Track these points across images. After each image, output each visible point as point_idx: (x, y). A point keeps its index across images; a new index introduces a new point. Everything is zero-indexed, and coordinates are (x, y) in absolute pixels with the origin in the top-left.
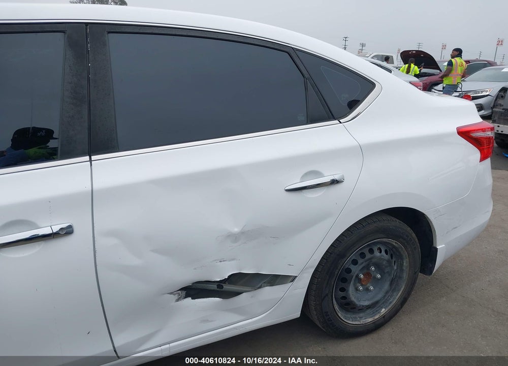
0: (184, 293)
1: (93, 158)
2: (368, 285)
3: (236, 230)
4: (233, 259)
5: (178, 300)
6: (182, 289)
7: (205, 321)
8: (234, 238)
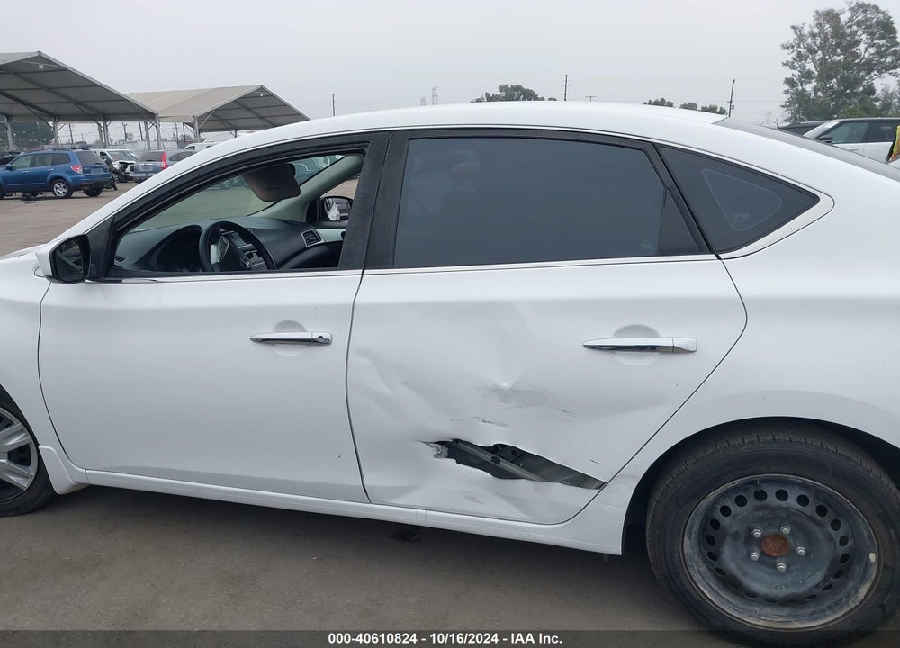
0: (446, 450)
1: (366, 272)
2: (779, 560)
3: (505, 385)
4: (504, 425)
5: (437, 456)
6: (441, 443)
7: (473, 499)
8: (505, 395)
